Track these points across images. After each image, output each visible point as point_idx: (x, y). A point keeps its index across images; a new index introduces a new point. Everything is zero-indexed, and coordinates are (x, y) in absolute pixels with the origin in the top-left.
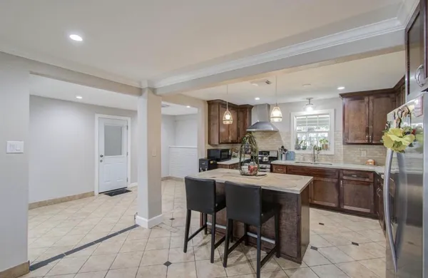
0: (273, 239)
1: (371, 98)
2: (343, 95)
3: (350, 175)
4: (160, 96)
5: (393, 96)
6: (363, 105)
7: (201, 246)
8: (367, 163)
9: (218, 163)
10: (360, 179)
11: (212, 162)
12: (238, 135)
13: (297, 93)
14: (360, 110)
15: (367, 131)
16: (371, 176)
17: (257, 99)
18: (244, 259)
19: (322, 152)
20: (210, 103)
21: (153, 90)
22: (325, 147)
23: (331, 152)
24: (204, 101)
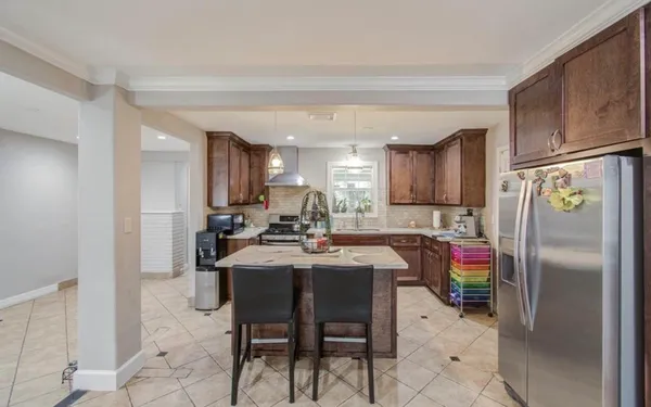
0: (361, 337)
1: (415, 152)
2: (391, 147)
3: (399, 241)
4: (139, 108)
5: (432, 153)
6: (408, 160)
7: (254, 383)
8: (409, 226)
9: (229, 237)
10: (410, 244)
11: (221, 236)
12: (251, 192)
13: (340, 137)
14: (405, 165)
15: (411, 190)
16: (419, 239)
17: (290, 138)
18: (332, 378)
19: (367, 215)
20: (212, 137)
21: (126, 95)
22: (368, 209)
23: (374, 214)
24: (202, 131)
